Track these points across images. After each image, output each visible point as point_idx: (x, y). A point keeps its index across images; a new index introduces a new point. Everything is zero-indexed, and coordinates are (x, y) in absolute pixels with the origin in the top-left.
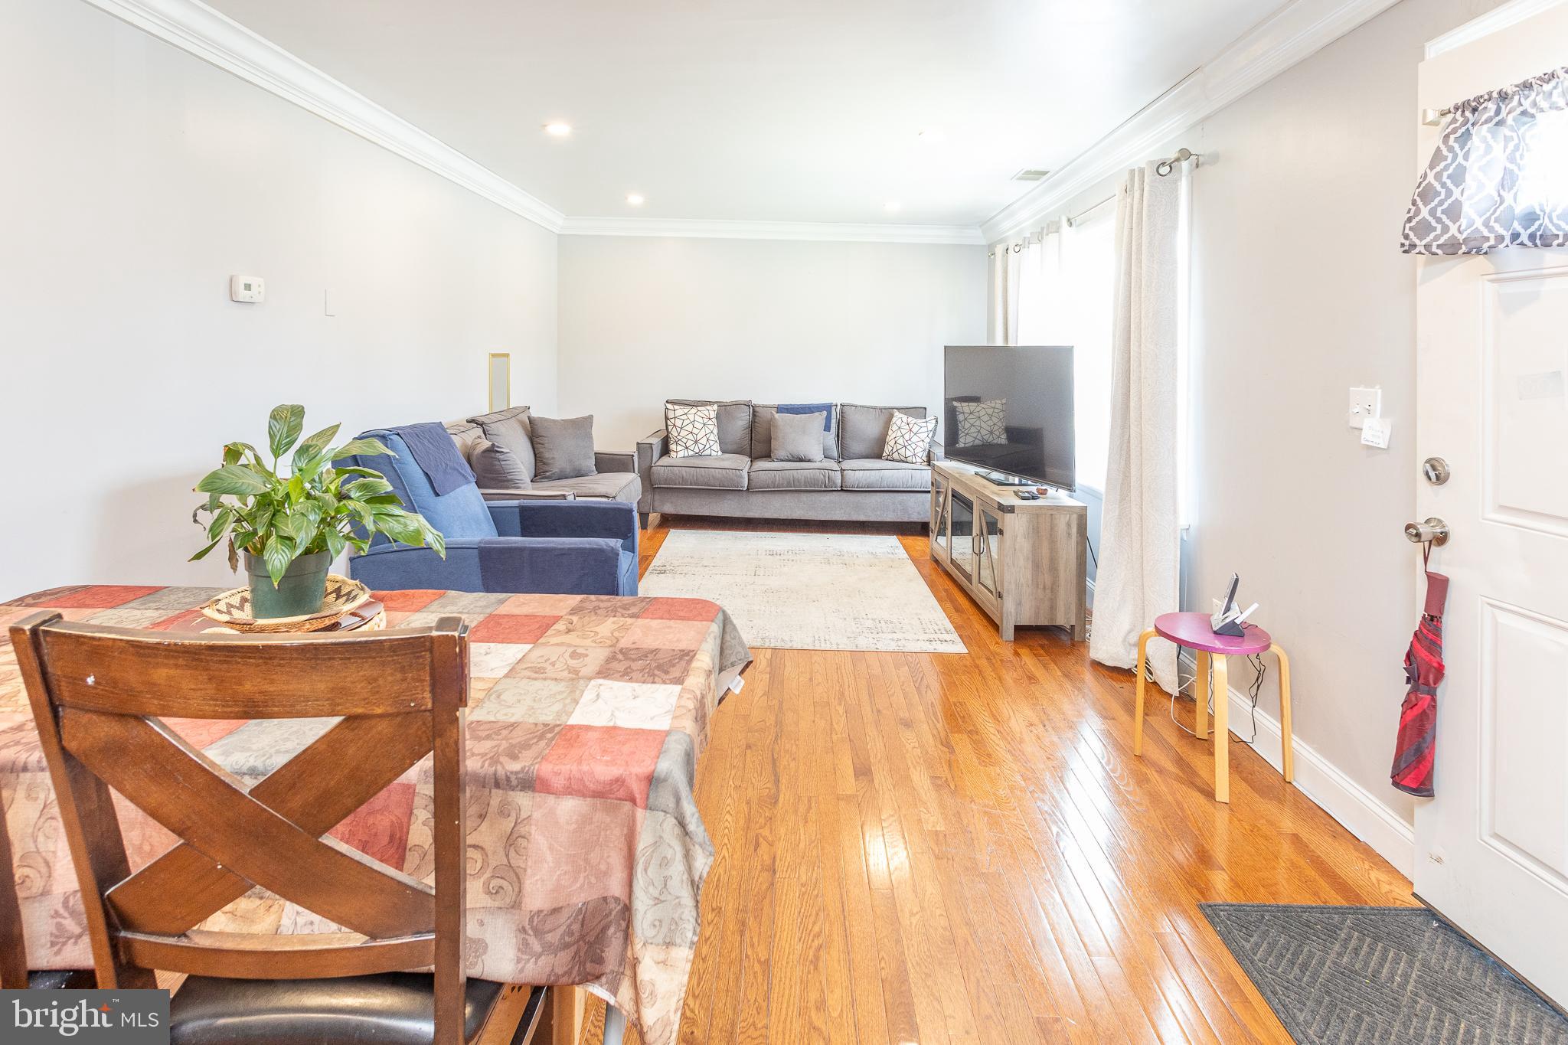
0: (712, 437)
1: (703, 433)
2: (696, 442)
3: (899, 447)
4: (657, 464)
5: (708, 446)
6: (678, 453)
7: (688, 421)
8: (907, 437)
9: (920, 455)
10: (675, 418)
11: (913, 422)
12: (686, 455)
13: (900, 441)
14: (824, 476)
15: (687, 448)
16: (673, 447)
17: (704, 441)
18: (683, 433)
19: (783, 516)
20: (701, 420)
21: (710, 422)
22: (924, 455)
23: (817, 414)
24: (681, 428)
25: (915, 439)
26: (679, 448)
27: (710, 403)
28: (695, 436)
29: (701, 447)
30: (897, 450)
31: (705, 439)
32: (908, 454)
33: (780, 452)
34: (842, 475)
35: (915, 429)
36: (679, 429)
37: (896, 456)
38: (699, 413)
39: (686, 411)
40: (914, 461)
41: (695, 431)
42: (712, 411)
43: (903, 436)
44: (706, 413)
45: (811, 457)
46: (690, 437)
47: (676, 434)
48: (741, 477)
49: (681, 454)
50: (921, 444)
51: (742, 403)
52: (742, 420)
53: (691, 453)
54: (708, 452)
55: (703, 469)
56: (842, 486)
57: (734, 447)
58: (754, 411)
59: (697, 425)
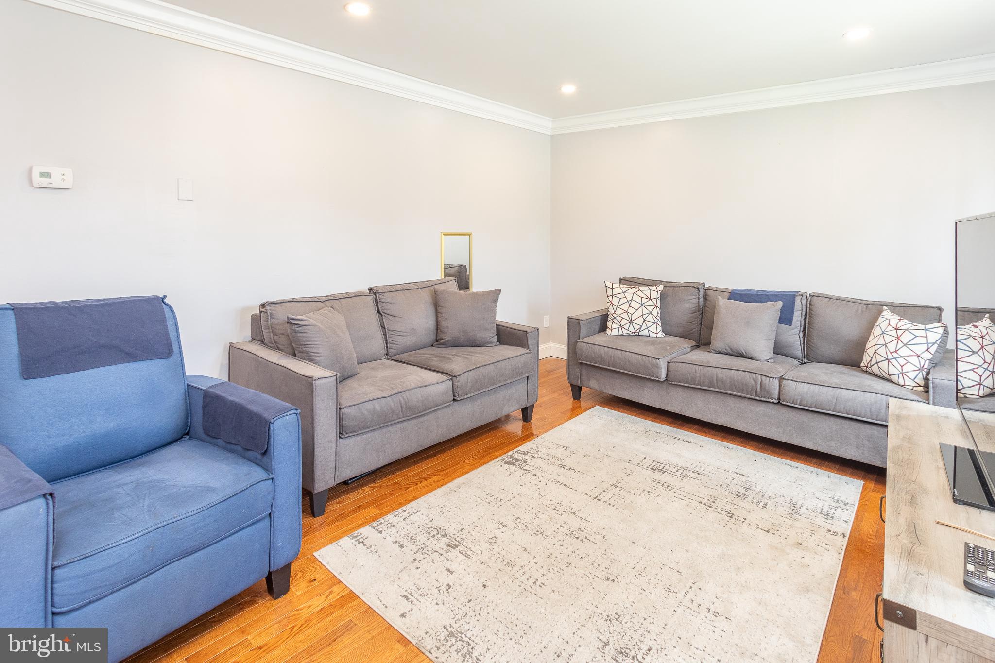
0: (650, 318)
1: (639, 313)
2: (631, 322)
3: (879, 359)
4: (583, 340)
5: (644, 327)
6: (613, 329)
7: (624, 300)
8: (892, 347)
9: (912, 375)
10: (613, 296)
11: (905, 327)
12: (621, 333)
13: (882, 351)
14: (756, 382)
15: (621, 327)
16: (609, 324)
17: (640, 321)
18: (619, 312)
19: (706, 419)
20: (639, 300)
21: (650, 303)
22: (920, 376)
23: (769, 304)
24: (617, 307)
25: (904, 351)
26: (615, 326)
27: (655, 283)
28: (630, 315)
29: (637, 327)
30: (877, 363)
31: (641, 320)
32: (892, 370)
33: (717, 342)
34: (780, 385)
35: (906, 338)
36: (615, 307)
37: (875, 369)
38: (639, 293)
39: (624, 289)
40: (902, 382)
41: (631, 311)
42: (654, 292)
43: (885, 345)
44: (648, 293)
45: (754, 354)
46: (625, 316)
47: (612, 312)
48: (657, 366)
49: (615, 332)
50: (914, 360)
51: (691, 285)
52: (688, 304)
53: (625, 332)
54: (645, 333)
55: (620, 352)
56: (779, 399)
57: (680, 330)
58: (706, 295)
59: (633, 304)
